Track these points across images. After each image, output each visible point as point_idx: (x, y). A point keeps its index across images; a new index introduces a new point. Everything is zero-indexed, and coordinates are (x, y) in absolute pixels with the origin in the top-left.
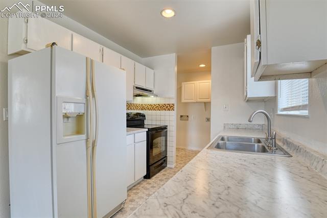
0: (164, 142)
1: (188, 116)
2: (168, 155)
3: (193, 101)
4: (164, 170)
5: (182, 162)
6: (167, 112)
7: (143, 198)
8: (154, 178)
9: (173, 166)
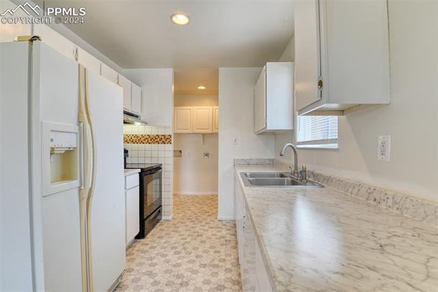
0: (158, 186)
1: (180, 151)
2: (163, 204)
3: (189, 131)
4: (159, 224)
5: (179, 211)
6: (161, 146)
7: (144, 263)
8: (148, 236)
9: (170, 218)
